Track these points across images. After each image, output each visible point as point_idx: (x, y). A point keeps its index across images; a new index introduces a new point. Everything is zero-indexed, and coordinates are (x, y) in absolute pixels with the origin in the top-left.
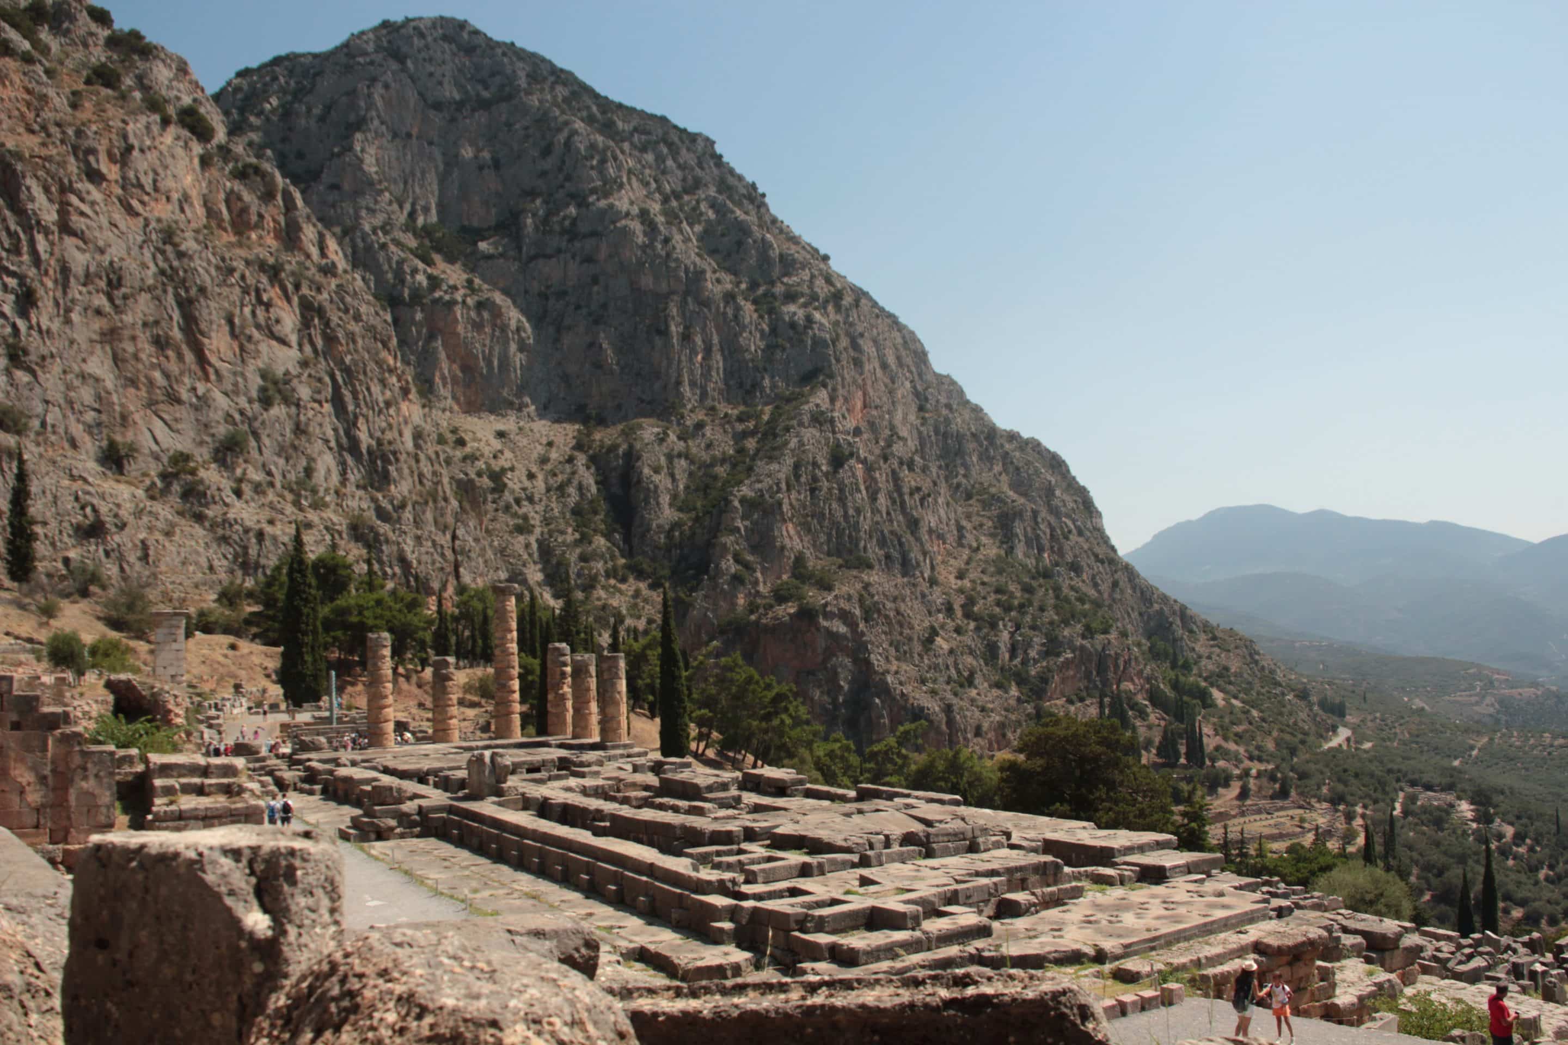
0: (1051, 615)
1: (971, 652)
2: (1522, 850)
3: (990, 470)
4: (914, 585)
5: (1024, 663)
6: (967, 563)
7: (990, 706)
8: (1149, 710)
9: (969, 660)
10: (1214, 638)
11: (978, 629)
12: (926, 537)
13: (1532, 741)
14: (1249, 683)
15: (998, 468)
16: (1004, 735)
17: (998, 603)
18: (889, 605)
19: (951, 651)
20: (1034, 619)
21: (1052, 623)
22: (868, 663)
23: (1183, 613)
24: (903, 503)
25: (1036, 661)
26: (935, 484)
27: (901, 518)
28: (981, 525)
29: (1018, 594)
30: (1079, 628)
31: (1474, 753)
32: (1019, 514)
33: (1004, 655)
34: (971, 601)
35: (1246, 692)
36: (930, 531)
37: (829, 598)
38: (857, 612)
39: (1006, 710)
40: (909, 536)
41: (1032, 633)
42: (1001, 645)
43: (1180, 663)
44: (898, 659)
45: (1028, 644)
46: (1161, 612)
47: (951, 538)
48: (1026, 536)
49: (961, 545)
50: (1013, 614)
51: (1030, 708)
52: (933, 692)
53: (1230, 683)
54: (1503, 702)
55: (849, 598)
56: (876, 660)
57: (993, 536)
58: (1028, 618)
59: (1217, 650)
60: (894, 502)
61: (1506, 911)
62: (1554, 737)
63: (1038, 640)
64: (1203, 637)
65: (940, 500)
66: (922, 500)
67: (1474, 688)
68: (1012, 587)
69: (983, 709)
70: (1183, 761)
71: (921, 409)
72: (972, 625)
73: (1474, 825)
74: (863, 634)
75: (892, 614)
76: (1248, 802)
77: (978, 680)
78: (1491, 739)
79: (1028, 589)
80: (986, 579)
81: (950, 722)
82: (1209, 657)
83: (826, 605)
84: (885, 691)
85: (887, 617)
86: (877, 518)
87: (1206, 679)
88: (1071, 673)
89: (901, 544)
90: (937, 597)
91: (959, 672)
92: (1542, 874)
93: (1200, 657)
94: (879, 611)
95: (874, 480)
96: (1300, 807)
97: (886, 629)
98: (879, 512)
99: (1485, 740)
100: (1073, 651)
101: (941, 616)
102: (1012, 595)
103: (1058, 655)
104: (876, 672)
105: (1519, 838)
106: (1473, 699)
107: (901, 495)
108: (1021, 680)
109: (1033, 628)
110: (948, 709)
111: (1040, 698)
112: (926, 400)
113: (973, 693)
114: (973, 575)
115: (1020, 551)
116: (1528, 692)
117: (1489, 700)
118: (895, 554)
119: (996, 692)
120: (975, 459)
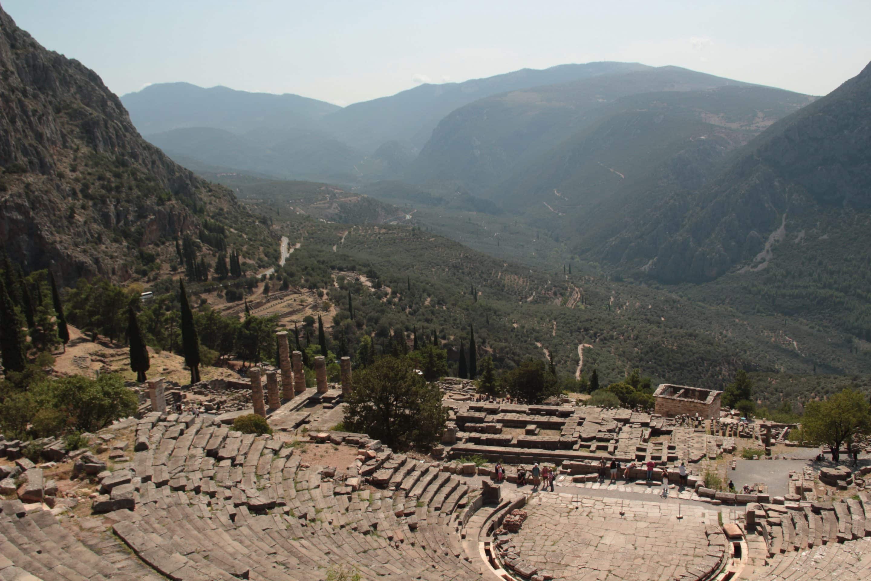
0: (136, 192)
1: (95, 221)
2: (396, 300)
3: (69, 91)
4: (51, 180)
5: (126, 224)
6: (75, 160)
7: (116, 254)
8: (202, 245)
9: (95, 226)
10: (210, 191)
11: (95, 205)
12: (47, 145)
13: (369, 232)
14: (235, 217)
15: (73, 90)
16: (127, 272)
17: (103, 187)
18: (45, 197)
19: (85, 222)
20: (127, 195)
21: (138, 197)
22: (41, 237)
23: (190, 175)
24: (30, 123)
25: (133, 222)
26: (45, 106)
27: (31, 133)
28: (72, 131)
29: (113, 179)
30: (154, 199)
31: (343, 241)
32: (96, 123)
33: (114, 220)
34: (86, 187)
35: (236, 222)
36: (48, 140)
37: (7, 197)
38: (27, 204)
39: (125, 256)
40: (40, 146)
41: (127, 205)
42: (111, 214)
43: (198, 209)
44: (58, 233)
45: (127, 211)
46: (180, 178)
47: (59, 144)
48: (103, 137)
49: (65, 147)
50: (113, 193)
51: (135, 252)
52: (85, 251)
53: (226, 218)
54: (343, 206)
55: (20, 196)
56: (45, 234)
57: (81, 138)
58: (123, 195)
59: (213, 198)
60: (25, 122)
61: (408, 336)
62: (380, 229)
63: (132, 208)
64: (203, 190)
65: (50, 118)
66: (40, 118)
67: (326, 198)
68: (108, 175)
69: (112, 257)
70: (230, 274)
71: (13, 46)
72: (91, 203)
73: (373, 290)
74: (33, 219)
75: (47, 203)
76: (270, 294)
77: (104, 238)
78: (350, 233)
79: (117, 176)
80: (90, 170)
81: (100, 269)
82: (210, 203)
83: (6, 201)
84: (57, 255)
85: (45, 205)
86: (18, 136)
87: (213, 217)
88: (155, 227)
89: (38, 153)
90: (66, 187)
91: (92, 236)
92: (408, 310)
93: (205, 203)
94: (39, 202)
95: (11, 108)
96: (295, 293)
97: (46, 213)
98: (19, 131)
99: (347, 233)
100: (154, 215)
101: (70, 199)
102: (109, 181)
103: (146, 217)
104: (47, 243)
105: (394, 293)
106: (327, 205)
107: (28, 117)
108: (127, 235)
109: (128, 201)
110: (96, 261)
111: (139, 246)
112: (16, 40)
113: (103, 247)
114: (81, 168)
115: (101, 149)
116: (354, 199)
117: (335, 205)
118: (36, 160)
119: (116, 245)
120: (58, 84)
